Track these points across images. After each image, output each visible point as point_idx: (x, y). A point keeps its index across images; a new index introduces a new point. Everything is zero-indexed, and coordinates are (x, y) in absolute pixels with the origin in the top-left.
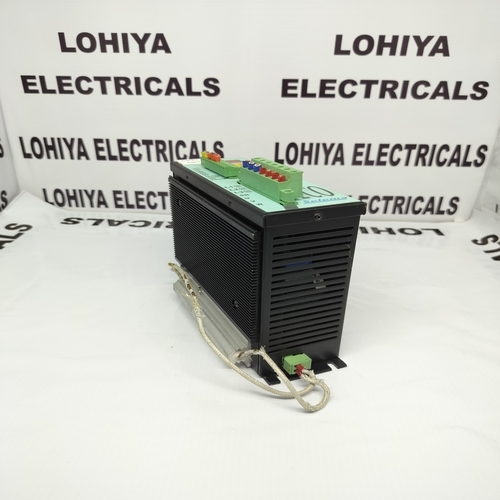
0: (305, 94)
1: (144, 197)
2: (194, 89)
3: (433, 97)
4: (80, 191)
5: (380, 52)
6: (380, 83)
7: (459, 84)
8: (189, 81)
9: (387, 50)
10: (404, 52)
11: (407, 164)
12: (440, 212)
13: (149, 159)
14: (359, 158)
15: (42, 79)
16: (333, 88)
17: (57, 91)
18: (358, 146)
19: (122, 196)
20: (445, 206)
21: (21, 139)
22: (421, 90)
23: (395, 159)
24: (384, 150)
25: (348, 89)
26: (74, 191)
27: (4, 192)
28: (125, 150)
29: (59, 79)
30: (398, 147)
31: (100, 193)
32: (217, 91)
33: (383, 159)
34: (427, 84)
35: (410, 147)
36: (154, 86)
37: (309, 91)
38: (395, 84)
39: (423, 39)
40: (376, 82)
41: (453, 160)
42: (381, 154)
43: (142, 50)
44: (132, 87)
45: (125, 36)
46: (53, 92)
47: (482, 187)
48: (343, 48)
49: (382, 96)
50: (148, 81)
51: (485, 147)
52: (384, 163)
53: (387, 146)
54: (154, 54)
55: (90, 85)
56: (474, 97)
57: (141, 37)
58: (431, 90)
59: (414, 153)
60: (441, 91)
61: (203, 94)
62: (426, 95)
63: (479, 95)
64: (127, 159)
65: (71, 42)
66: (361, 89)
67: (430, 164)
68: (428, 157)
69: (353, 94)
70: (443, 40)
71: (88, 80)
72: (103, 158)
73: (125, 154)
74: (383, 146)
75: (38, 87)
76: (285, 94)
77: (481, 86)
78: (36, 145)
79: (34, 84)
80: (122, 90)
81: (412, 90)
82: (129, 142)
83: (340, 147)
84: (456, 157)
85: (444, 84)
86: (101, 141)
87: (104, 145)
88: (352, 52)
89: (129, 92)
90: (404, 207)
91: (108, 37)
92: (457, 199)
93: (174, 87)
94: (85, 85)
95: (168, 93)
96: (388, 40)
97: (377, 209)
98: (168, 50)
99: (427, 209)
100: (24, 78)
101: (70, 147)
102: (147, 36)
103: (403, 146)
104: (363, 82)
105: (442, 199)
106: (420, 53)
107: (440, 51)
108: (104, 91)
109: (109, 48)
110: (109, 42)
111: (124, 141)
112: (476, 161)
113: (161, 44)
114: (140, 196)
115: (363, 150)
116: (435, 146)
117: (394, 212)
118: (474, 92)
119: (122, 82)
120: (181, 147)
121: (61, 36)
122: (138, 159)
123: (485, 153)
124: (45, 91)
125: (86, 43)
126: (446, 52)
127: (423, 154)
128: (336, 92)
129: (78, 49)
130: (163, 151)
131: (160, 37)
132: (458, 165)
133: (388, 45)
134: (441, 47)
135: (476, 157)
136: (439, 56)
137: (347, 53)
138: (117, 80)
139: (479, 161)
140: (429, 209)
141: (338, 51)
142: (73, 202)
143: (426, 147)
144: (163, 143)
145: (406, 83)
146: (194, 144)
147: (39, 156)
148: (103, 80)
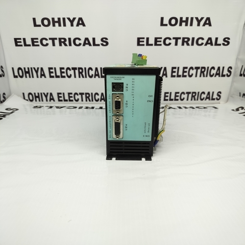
0: (148, 44)
1: (73, 95)
2: (96, 43)
3: (206, 45)
4: (41, 93)
5: (181, 25)
6: (182, 39)
7: (217, 39)
8: (94, 39)
9: (184, 24)
10: (191, 25)
11: (196, 76)
12: (213, 99)
13: (75, 77)
14: (174, 74)
15: (24, 39)
16: (160, 41)
17: (31, 45)
18: (173, 68)
19: (62, 95)
20: (215, 96)
21: (13, 68)
22: (200, 42)
23: (190, 74)
24: (185, 70)
25: (168, 42)
26: (38, 93)
27: (4, 94)
28: (64, 72)
29: (32, 39)
30: (192, 68)
31: (51, 94)
32: (107, 44)
33: (185, 74)
34: (203, 39)
35: (197, 68)
36: (77, 42)
37: (150, 43)
38: (189, 39)
39: (199, 19)
40: (180, 38)
41: (217, 74)
42: (184, 72)
43: (72, 25)
44: (67, 43)
45: (64, 19)
46: (29, 45)
47: (231, 86)
48: (164, 23)
49: (183, 44)
50: (75, 40)
51: (231, 68)
52: (185, 76)
53: (186, 68)
54: (78, 27)
55: (47, 42)
56: (224, 44)
57: (72, 19)
58: (204, 42)
59: (199, 71)
60: (209, 42)
61: (100, 45)
62: (202, 44)
63: (226, 43)
64: (64, 77)
65: (39, 22)
66: (173, 42)
67: (207, 76)
68: (205, 73)
69: (170, 44)
70: (208, 19)
71: (46, 39)
72: (53, 77)
73: (63, 75)
74: (185, 68)
75: (22, 43)
76: (139, 44)
77: (227, 40)
78: (20, 71)
79: (20, 42)
80: (62, 44)
81: (196, 42)
82: (65, 69)
83: (165, 69)
84: (218, 72)
85: (210, 39)
86: (52, 68)
87: (53, 70)
88: (168, 25)
89: (66, 45)
90: (196, 97)
91: (56, 20)
92: (220, 92)
93: (87, 42)
94: (44, 42)
95: (84, 45)
96: (184, 19)
97: (184, 98)
98: (84, 25)
99: (207, 98)
100: (16, 39)
101: (37, 72)
102: (74, 19)
103: (194, 68)
104: (174, 38)
105: (213, 92)
106: (199, 25)
107: (207, 24)
108: (54, 45)
109: (57, 24)
110: (56, 22)
111: (63, 68)
112: (227, 74)
113: (81, 22)
114: (71, 95)
115: (176, 70)
116: (208, 68)
117: (192, 100)
118: (224, 42)
119: (63, 40)
120: (90, 71)
121: (34, 19)
122: (70, 77)
123: (231, 70)
124: (26, 45)
125: (46, 22)
126: (210, 25)
127: (203, 71)
128: (162, 43)
129: (42, 25)
130: (82, 73)
131: (80, 19)
132: (219, 76)
133: (184, 21)
134: (207, 22)
135: (227, 73)
136: (207, 26)
137: (166, 25)
138: (60, 39)
139: (229, 74)
140: (208, 98)
141: (162, 24)
142: (37, 99)
143: (204, 68)
144: (82, 69)
145: (193, 39)
146: (96, 69)
147: (22, 77)
148: (53, 40)
